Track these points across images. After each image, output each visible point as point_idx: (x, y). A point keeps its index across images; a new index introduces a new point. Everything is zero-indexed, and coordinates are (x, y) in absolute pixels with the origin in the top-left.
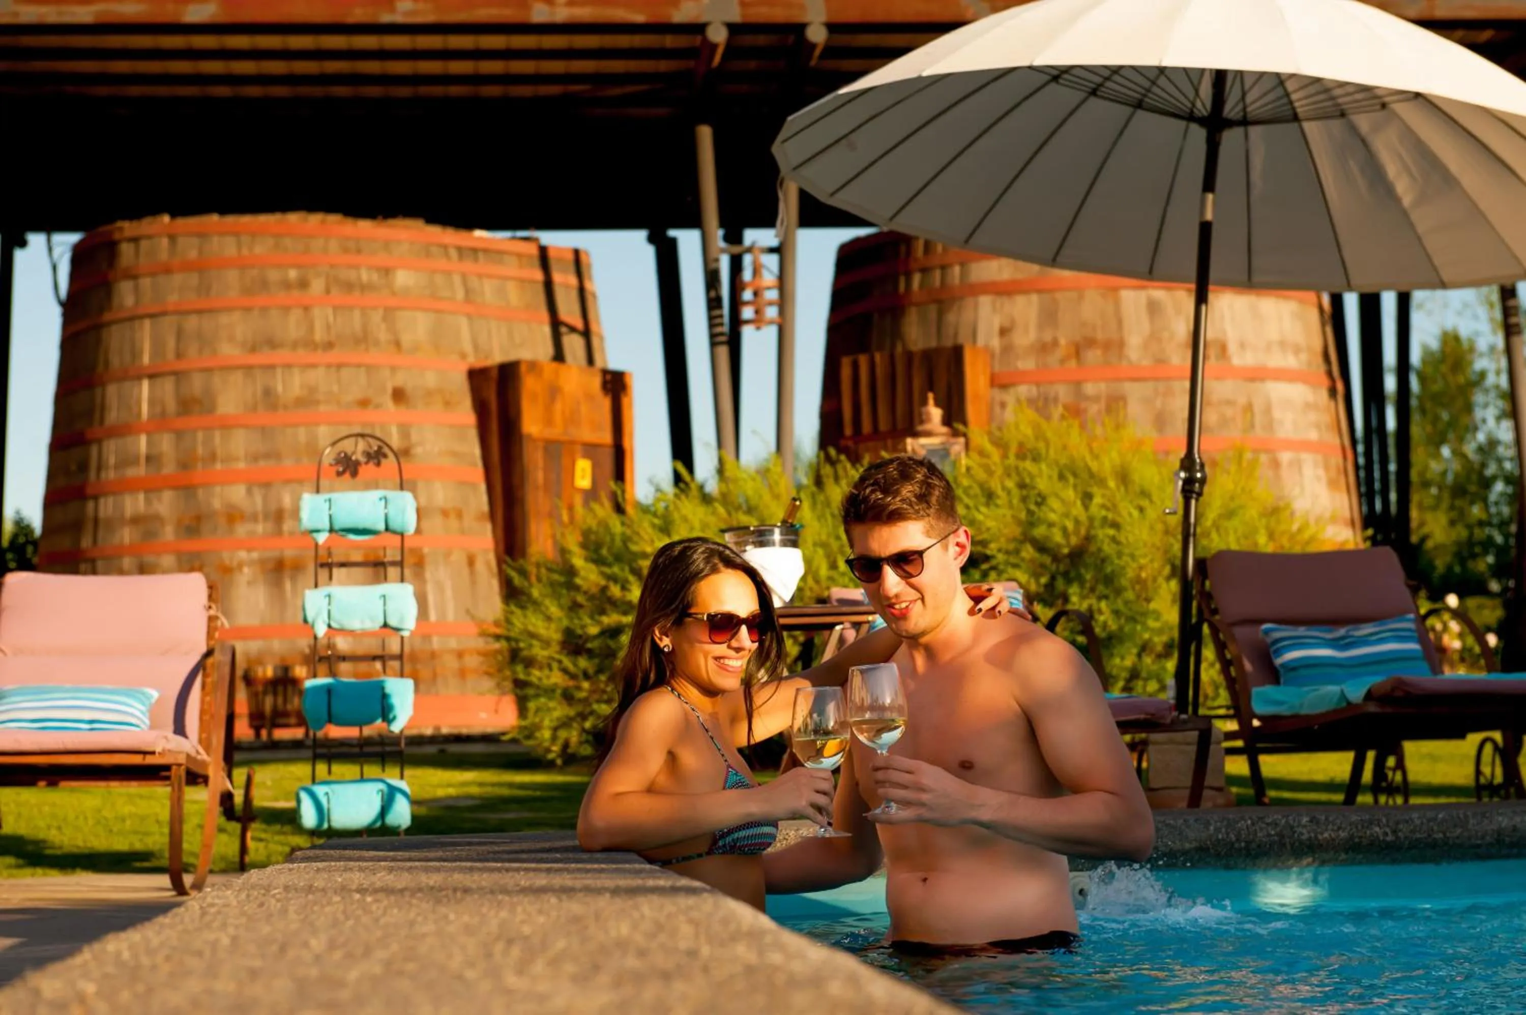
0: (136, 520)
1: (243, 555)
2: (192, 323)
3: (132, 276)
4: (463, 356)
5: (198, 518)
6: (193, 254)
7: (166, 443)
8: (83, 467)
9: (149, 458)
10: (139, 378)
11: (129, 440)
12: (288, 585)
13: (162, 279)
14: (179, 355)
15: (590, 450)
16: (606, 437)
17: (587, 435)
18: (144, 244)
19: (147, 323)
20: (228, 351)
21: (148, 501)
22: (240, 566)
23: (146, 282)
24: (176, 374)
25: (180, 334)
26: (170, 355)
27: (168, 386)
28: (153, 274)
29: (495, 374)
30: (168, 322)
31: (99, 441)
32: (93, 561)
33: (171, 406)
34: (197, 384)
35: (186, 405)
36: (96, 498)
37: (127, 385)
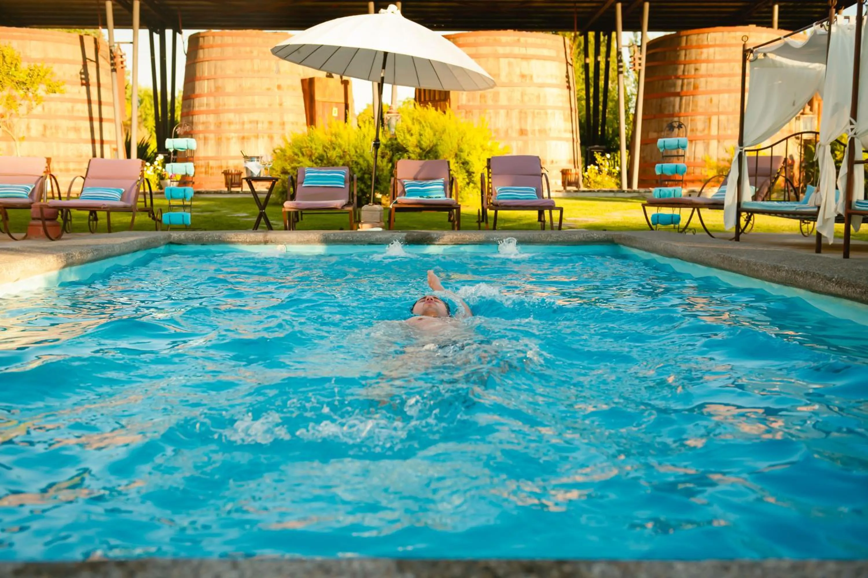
0: (203, 123)
1: (233, 135)
2: (219, 63)
3: (202, 48)
4: (300, 75)
5: (220, 123)
6: (219, 42)
7: (212, 100)
8: (189, 106)
9: (207, 104)
10: (204, 80)
11: (202, 98)
12: (246, 144)
13: (211, 50)
14: (215, 73)
15: (337, 104)
16: (343, 100)
17: (337, 100)
18: (206, 38)
19: (207, 63)
20: (229, 72)
21: (207, 118)
22: (232, 138)
23: (206, 50)
24: (214, 79)
25: (215, 67)
26: (213, 73)
27: (212, 82)
28: (208, 48)
29: (308, 81)
30: (213, 63)
31: (193, 99)
32: (192, 135)
33: (213, 89)
34: (220, 82)
35: (217, 88)
36: (192, 115)
37: (201, 82)
